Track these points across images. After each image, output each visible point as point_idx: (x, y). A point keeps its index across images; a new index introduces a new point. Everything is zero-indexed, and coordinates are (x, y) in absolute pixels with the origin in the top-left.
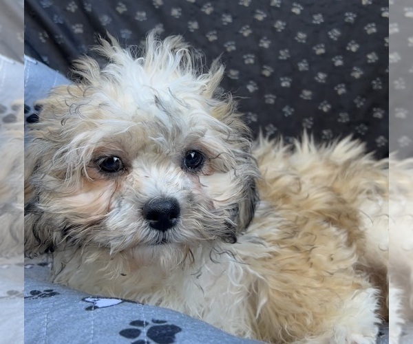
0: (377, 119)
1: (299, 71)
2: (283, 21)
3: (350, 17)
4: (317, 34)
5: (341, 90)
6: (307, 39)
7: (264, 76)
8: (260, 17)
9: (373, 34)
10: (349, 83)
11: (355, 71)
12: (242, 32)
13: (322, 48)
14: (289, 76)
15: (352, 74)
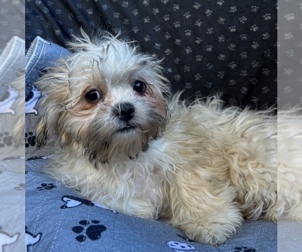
0: (264, 75)
1: (218, 42)
2: (210, 10)
5: (244, 56)
6: (225, 22)
7: (196, 44)
8: (196, 7)
11: (254, 44)
12: (184, 15)
13: (234, 28)
14: (212, 44)
15: (252, 46)
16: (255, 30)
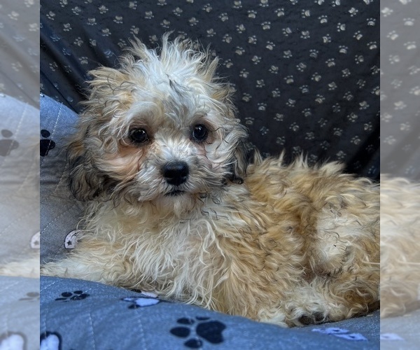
0: (336, 137)
1: (272, 97)
2: (258, 56)
3: (314, 54)
4: (287, 66)
5: (308, 113)
6: (279, 71)
7: (244, 101)
8: (240, 53)
9: (333, 67)
10: (314, 107)
11: (318, 97)
13: (291, 78)
14: (264, 101)
15: (316, 100)
16: (317, 79)
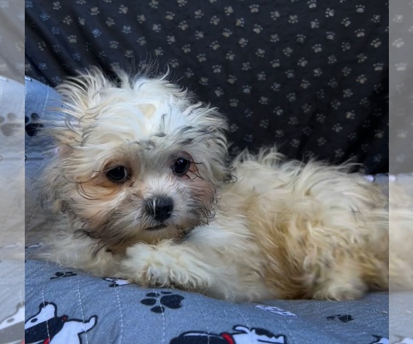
0: (319, 123)
1: (258, 81)
2: (245, 39)
3: (301, 39)
4: (273, 50)
5: (292, 98)
6: (265, 55)
7: (229, 83)
8: (227, 35)
9: (319, 52)
10: (299, 92)
11: (304, 82)
12: (211, 46)
13: (277, 62)
14: (249, 84)
15: (301, 85)
16: (303, 64)
